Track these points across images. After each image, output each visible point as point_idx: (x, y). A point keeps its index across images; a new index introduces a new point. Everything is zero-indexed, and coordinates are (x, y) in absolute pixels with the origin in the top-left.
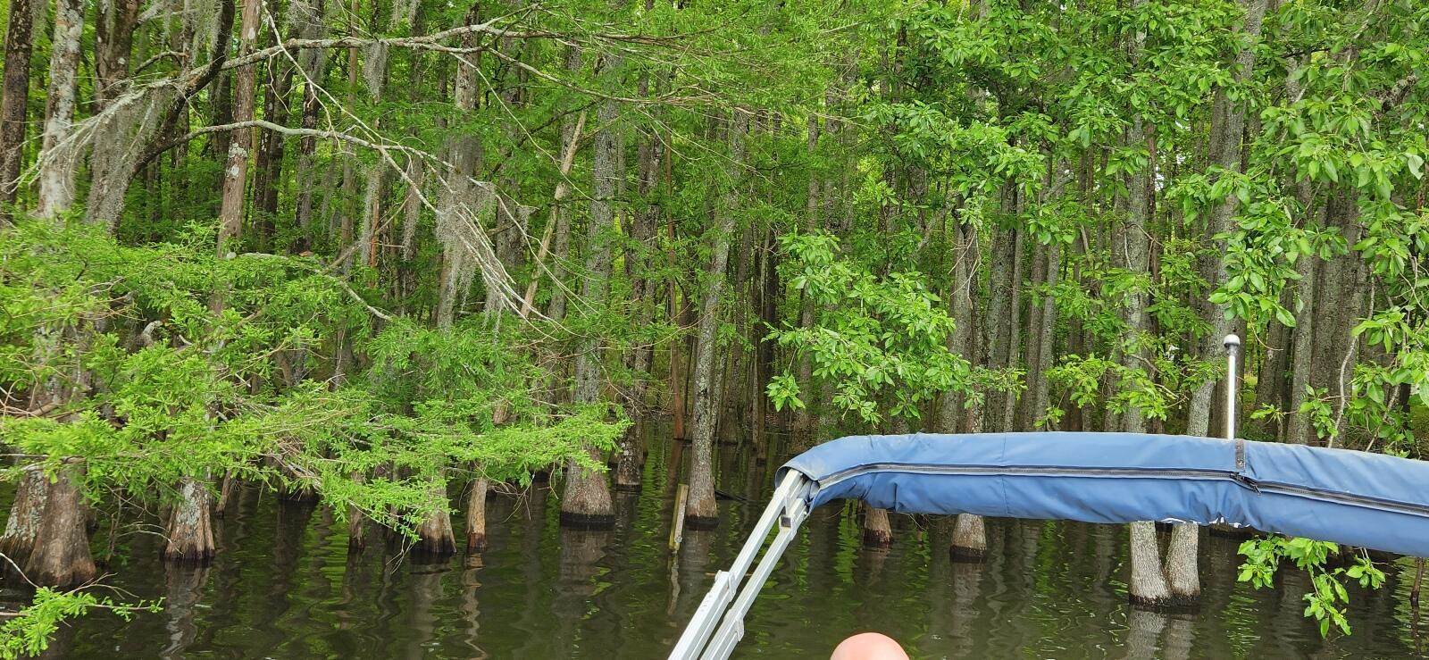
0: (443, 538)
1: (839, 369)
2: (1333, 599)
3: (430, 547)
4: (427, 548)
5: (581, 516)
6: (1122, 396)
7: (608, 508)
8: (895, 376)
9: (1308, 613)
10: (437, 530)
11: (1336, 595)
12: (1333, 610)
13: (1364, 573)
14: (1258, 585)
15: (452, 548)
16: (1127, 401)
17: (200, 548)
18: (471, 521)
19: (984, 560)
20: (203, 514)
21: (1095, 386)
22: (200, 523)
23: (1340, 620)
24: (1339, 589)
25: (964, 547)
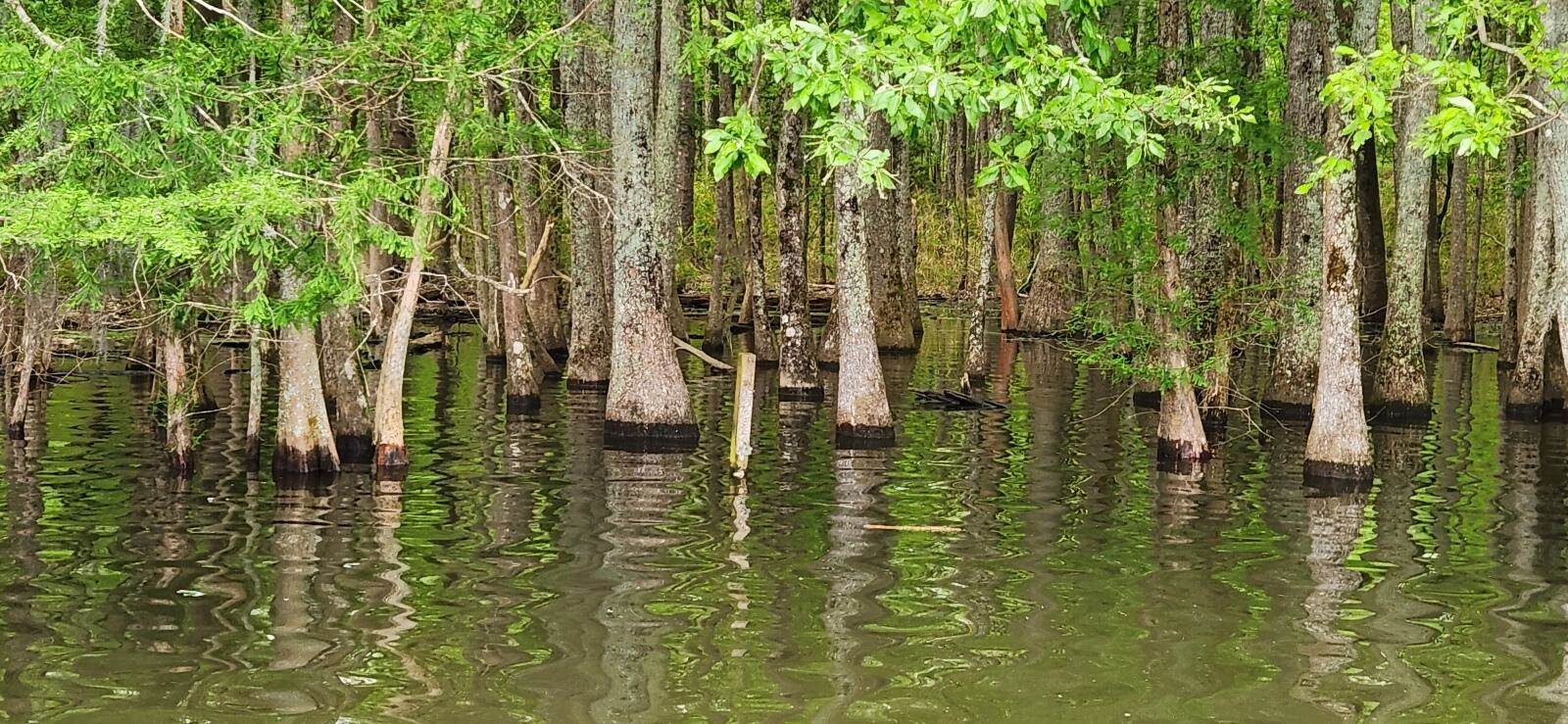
0: (317, 450)
4: (289, 468)
10: (306, 437)
15: (332, 466)
18: (377, 425)
25: (1325, 463)
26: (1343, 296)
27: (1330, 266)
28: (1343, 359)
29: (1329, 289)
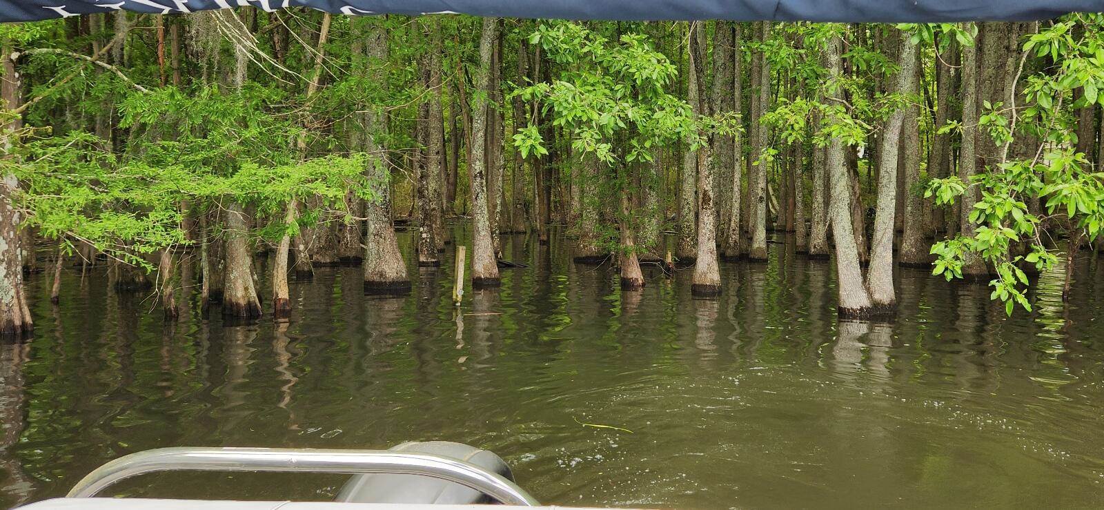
0: (249, 303)
1: (575, 116)
2: (1015, 283)
3: (238, 312)
4: (235, 314)
5: (380, 283)
6: (826, 131)
7: (404, 275)
8: (625, 119)
9: (993, 296)
10: (243, 297)
11: (1017, 278)
12: (1015, 292)
13: (1040, 258)
14: (949, 277)
15: (258, 311)
16: (829, 135)
17: (18, 322)
18: (276, 289)
19: (720, 293)
20: (18, 293)
21: (802, 124)
22: (15, 301)
23: (1021, 299)
24: (1019, 273)
25: (702, 285)
26: (709, 212)
27: (703, 198)
28: (709, 239)
29: (703, 208)
